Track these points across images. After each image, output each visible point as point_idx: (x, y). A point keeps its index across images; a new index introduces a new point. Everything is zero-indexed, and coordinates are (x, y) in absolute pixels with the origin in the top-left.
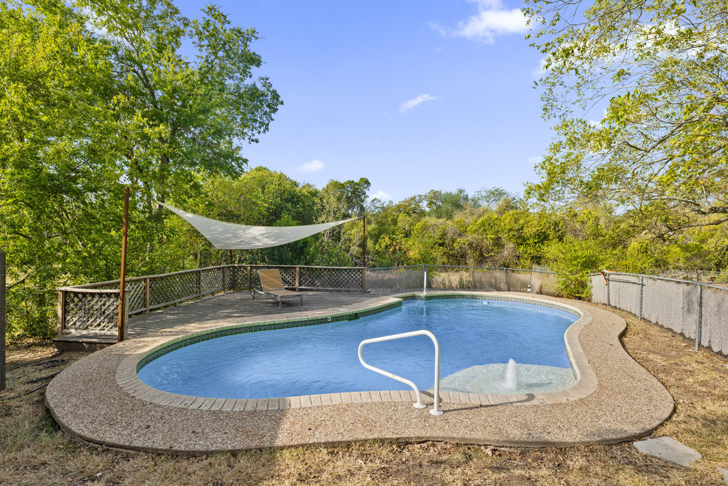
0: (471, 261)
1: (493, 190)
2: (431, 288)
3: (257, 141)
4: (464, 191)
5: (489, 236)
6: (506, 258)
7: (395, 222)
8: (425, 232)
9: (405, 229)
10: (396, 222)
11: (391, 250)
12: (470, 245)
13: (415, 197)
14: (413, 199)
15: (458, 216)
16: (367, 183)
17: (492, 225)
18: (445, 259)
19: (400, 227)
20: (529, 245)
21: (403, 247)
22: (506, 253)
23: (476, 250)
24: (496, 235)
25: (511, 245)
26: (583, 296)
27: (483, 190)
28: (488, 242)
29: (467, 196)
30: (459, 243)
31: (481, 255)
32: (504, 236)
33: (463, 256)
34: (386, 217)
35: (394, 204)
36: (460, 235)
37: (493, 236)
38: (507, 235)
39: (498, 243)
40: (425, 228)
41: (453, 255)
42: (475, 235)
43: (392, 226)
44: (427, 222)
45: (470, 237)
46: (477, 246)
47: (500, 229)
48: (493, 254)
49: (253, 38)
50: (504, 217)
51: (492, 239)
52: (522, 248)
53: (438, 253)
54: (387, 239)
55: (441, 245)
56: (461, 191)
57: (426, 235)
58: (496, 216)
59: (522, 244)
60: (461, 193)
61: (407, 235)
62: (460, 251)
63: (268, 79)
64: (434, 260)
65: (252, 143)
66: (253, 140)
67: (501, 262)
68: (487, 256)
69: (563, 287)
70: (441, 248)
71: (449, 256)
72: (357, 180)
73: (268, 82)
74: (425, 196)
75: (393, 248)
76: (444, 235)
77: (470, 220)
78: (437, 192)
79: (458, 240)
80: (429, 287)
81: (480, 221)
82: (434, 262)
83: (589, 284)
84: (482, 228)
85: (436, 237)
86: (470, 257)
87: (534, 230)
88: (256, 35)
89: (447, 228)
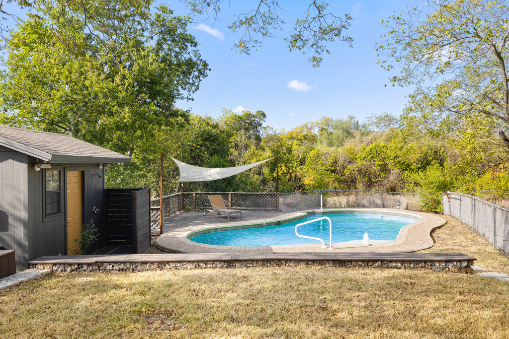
0: (360, 186)
1: (383, 116)
2: (326, 207)
3: (193, 100)
4: (354, 118)
5: (376, 163)
6: (392, 183)
7: (289, 150)
8: (318, 160)
9: (299, 157)
10: (291, 151)
11: (288, 177)
12: (360, 171)
13: (307, 124)
14: (305, 126)
15: (349, 144)
16: (264, 115)
17: (379, 152)
18: (336, 185)
19: (294, 156)
20: (413, 170)
21: (298, 174)
22: (392, 178)
23: (365, 176)
24: (383, 161)
25: (397, 170)
26: (438, 211)
27: (374, 115)
28: (375, 168)
29: (357, 123)
30: (349, 169)
31: (370, 180)
32: (390, 163)
33: (353, 181)
34: (281, 146)
35: (286, 131)
36: (350, 162)
37: (380, 163)
38: (393, 161)
39: (385, 169)
40: (318, 156)
41: (344, 181)
42: (364, 162)
43: (287, 154)
44: (319, 151)
45: (359, 164)
46: (365, 172)
47: (386, 156)
48: (380, 179)
49: (188, 23)
50: (390, 145)
51: (379, 165)
52: (406, 173)
53: (330, 179)
54: (284, 168)
55: (333, 171)
56: (352, 118)
57: (319, 163)
58: (382, 144)
59: (406, 170)
60: (352, 119)
61: (302, 162)
62: (350, 176)
63: (198, 51)
64: (327, 185)
65: (189, 101)
66: (190, 99)
67: (388, 186)
68: (374, 180)
69: (424, 205)
70: (333, 174)
71: (340, 182)
72: (254, 112)
73: (198, 53)
74: (317, 123)
75: (289, 175)
76: (335, 162)
77: (359, 148)
78: (328, 119)
79: (348, 167)
80: (324, 206)
81: (368, 149)
82: (327, 187)
83: (441, 201)
84: (370, 156)
85: (329, 164)
86: (359, 182)
87: (418, 156)
88: (190, 20)
89: (338, 156)
